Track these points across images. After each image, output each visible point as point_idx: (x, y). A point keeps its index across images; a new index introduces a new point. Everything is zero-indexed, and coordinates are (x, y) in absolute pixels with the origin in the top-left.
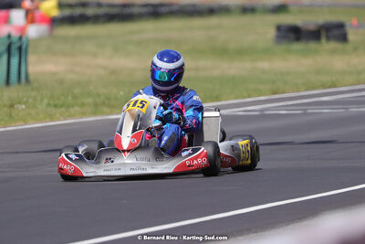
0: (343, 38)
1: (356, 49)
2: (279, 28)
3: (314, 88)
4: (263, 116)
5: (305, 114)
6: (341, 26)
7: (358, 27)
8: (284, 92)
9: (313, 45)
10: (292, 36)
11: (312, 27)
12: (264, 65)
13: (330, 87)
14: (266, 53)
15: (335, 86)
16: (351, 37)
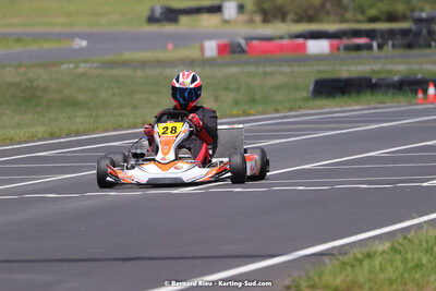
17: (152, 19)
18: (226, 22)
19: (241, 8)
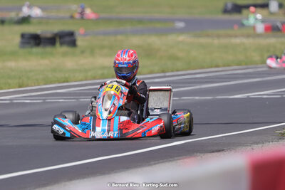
0: (73, 44)
1: (83, 52)
2: (23, 36)
3: (51, 83)
4: (12, 104)
5: (44, 103)
6: (71, 34)
7: (85, 35)
8: (28, 86)
9: (49, 49)
10: (32, 41)
11: (49, 35)
12: (12, 64)
13: (64, 82)
14: (13, 54)
15: (67, 82)
16: (79, 43)
17: (226, 11)
18: (272, 14)
19: (281, 6)
